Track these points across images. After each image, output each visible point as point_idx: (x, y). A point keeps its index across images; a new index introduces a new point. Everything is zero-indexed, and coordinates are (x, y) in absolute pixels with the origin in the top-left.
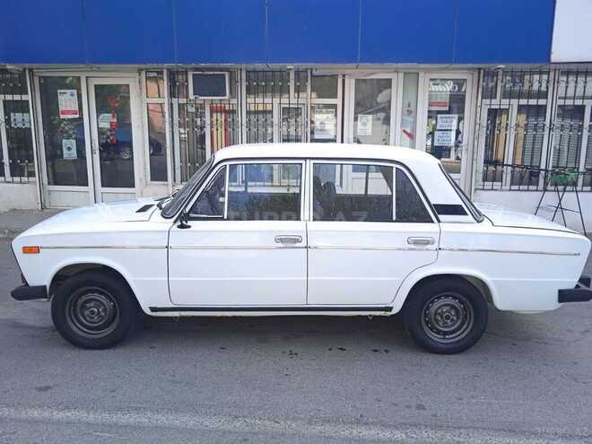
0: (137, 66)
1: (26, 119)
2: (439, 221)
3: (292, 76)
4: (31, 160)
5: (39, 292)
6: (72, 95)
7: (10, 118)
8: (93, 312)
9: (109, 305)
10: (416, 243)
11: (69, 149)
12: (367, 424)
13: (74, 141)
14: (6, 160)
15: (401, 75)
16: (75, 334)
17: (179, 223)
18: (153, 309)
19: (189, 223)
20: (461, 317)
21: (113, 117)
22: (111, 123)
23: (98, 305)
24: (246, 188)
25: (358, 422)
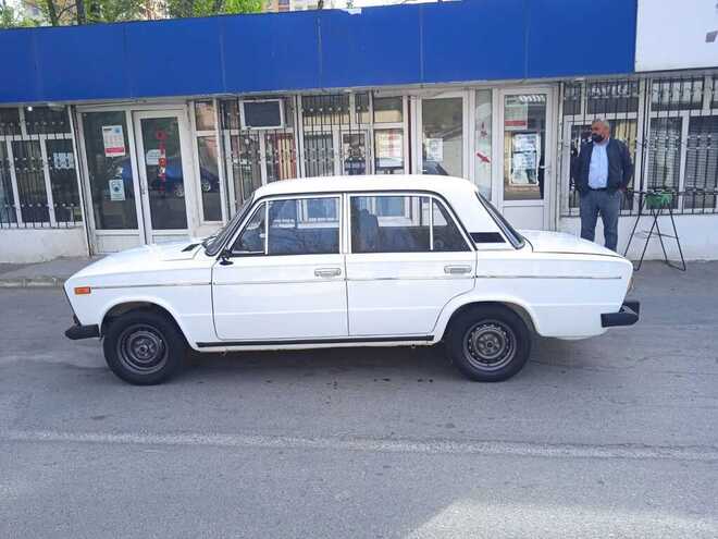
0: (185, 97)
1: (71, 160)
2: (476, 249)
3: (352, 99)
4: (77, 203)
5: (91, 331)
6: (117, 131)
7: (53, 160)
8: (143, 349)
9: (158, 341)
10: (453, 271)
11: (117, 189)
12: (396, 439)
13: (121, 181)
14: (51, 204)
15: (473, 94)
16: (126, 370)
17: (221, 260)
18: (201, 345)
19: (230, 260)
20: (504, 344)
21: (162, 153)
22: (160, 160)
23: (148, 342)
24: (296, 224)
25: (388, 438)
